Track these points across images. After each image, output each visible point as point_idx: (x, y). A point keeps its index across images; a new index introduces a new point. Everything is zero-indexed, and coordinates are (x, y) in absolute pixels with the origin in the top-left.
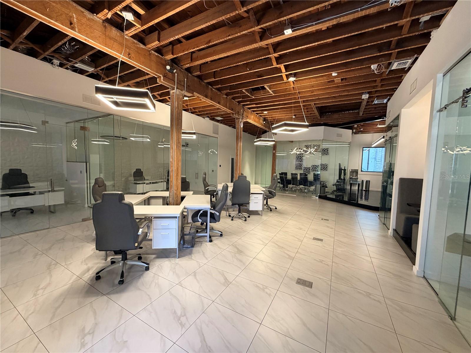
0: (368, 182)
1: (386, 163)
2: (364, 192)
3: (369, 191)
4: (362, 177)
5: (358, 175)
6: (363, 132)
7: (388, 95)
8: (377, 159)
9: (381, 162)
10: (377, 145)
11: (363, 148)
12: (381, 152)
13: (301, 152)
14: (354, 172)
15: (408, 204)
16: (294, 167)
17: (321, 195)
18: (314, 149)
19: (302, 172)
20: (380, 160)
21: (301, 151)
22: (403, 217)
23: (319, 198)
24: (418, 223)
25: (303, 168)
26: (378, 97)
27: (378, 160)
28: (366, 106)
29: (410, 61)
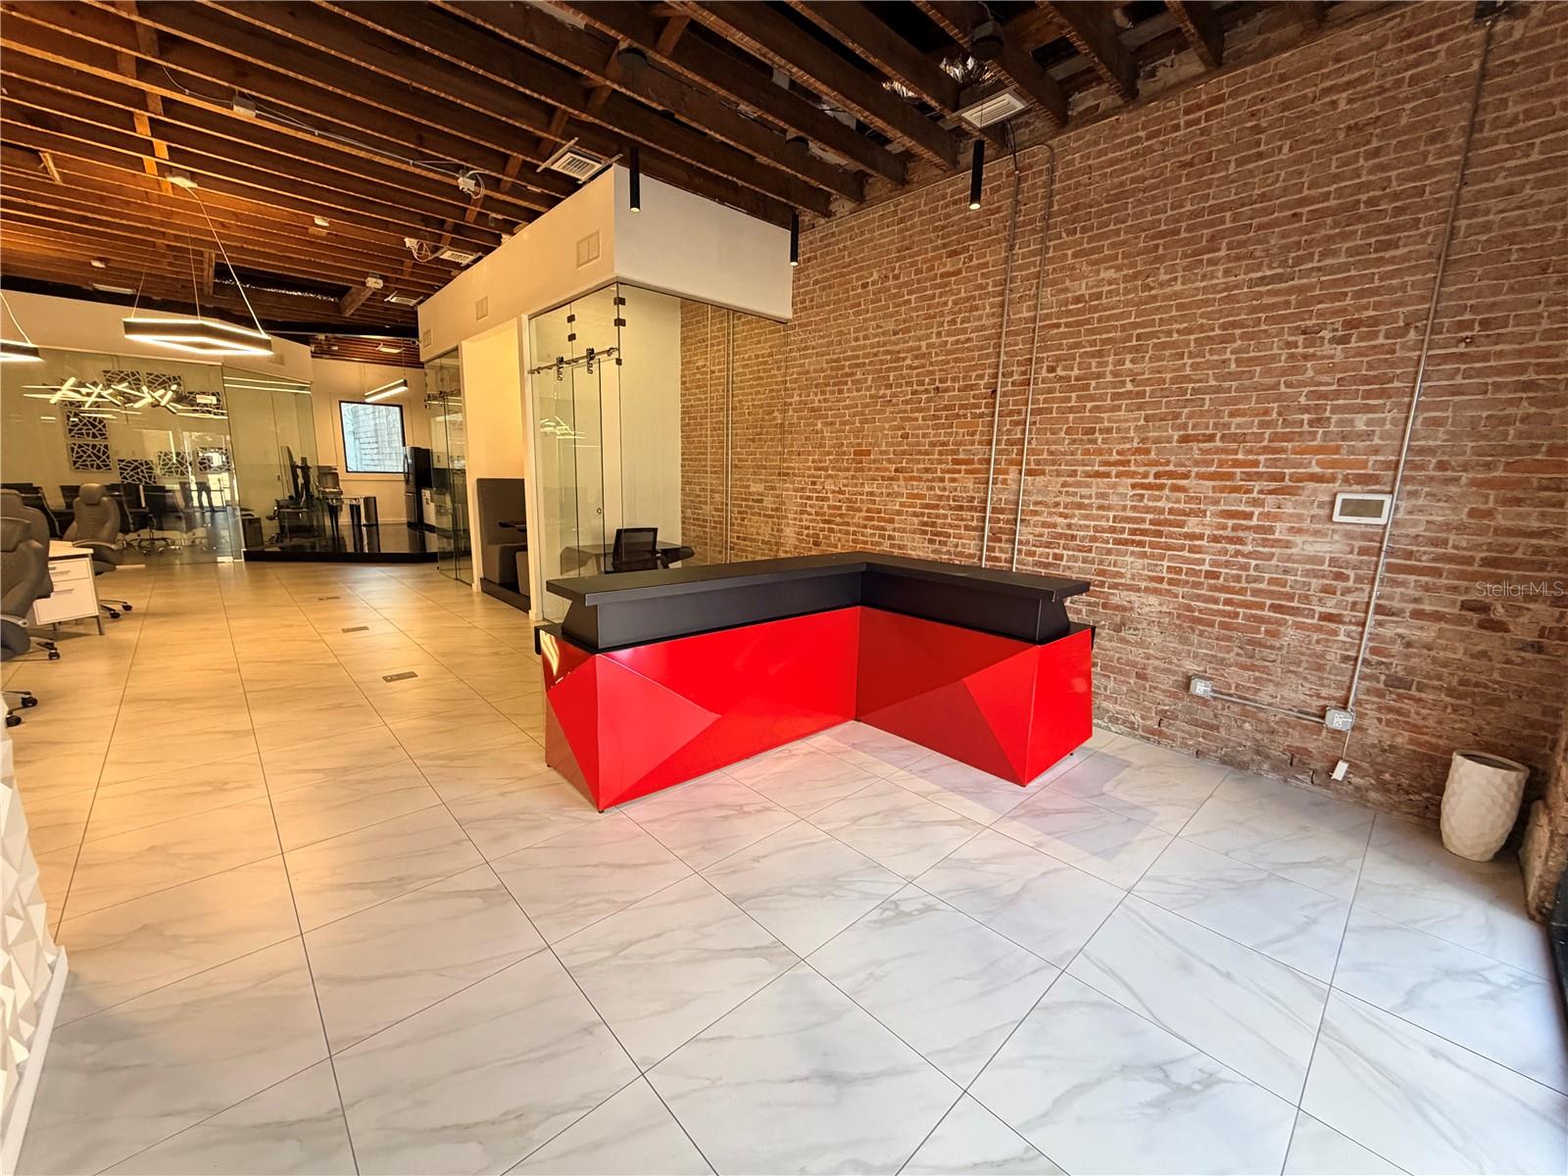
0: (371, 502)
1: (408, 447)
2: (364, 529)
3: (377, 525)
4: (353, 491)
5: (341, 483)
6: (334, 355)
7: (422, 294)
8: (362, 435)
9: (375, 445)
10: (387, 399)
11: (340, 402)
12: (371, 416)
13: (103, 397)
14: (325, 474)
15: (503, 525)
16: (64, 458)
17: (251, 549)
18: (170, 394)
19: (114, 478)
20: (374, 440)
21: (104, 393)
22: (496, 549)
23: (246, 559)
24: (525, 548)
25: (113, 463)
26: (401, 293)
27: (367, 440)
28: (369, 299)
29: (472, 258)
